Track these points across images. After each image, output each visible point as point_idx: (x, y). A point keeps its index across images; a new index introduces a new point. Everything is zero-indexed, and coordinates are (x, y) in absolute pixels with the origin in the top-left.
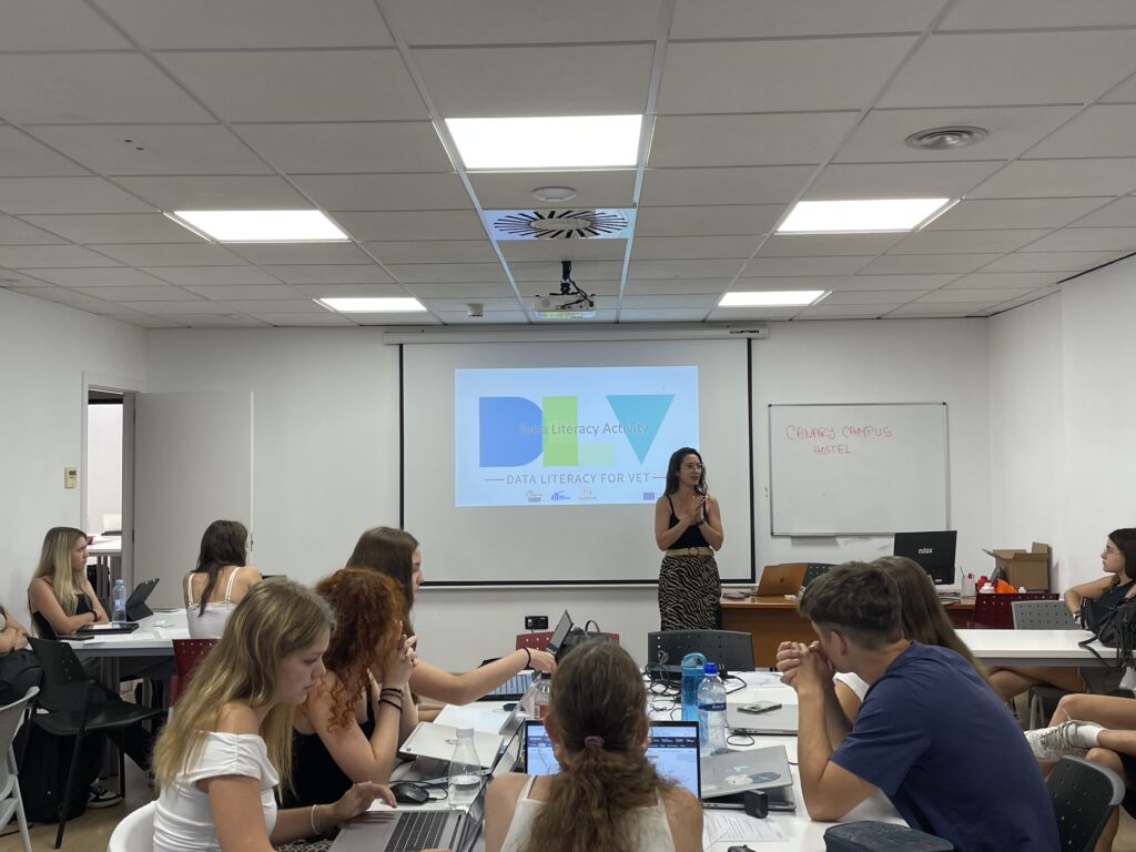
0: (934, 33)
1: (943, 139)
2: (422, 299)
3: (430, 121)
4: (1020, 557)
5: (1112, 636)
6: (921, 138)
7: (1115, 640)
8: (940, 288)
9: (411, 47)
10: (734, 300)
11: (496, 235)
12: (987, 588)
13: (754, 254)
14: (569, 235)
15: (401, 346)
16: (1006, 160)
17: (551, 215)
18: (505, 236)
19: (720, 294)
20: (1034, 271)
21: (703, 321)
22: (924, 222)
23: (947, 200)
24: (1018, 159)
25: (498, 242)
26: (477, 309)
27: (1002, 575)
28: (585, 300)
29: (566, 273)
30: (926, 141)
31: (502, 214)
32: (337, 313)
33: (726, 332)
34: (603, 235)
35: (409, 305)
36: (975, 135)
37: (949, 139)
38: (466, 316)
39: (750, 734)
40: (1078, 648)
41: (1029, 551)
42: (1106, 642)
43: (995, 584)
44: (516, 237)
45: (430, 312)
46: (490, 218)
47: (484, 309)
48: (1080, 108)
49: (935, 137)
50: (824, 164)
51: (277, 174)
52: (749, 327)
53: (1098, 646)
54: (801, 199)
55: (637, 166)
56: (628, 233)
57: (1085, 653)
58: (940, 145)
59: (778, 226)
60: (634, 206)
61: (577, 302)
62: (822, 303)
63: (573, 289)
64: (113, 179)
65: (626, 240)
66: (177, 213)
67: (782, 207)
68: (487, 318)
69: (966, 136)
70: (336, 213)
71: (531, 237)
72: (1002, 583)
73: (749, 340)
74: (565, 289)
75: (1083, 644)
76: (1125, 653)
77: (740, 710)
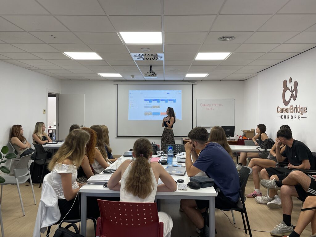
0: (220, 15)
1: (226, 39)
2: (121, 74)
3: (116, 32)
4: (248, 132)
5: (263, 147)
6: (221, 38)
7: (264, 147)
8: (233, 73)
9: (110, 15)
10: (189, 76)
11: (135, 59)
12: (241, 138)
13: (191, 64)
14: (150, 59)
15: (117, 85)
16: (240, 44)
17: (146, 55)
18: (137, 59)
19: (185, 74)
20: (252, 70)
21: (183, 80)
22: (226, 58)
23: (230, 53)
24: (243, 44)
25: (135, 61)
26: (133, 77)
27: (244, 135)
28: (155, 74)
29: (151, 68)
30: (222, 39)
31: (135, 54)
32: (103, 77)
33: (188, 83)
34: (158, 60)
35: (118, 75)
36: (233, 38)
37: (227, 39)
38: (131, 78)
39: (182, 163)
40: (256, 149)
41: (251, 130)
42: (262, 148)
43: (243, 137)
44: (139, 60)
45: (123, 77)
46: (133, 55)
47: (135, 76)
48: (253, 32)
49: (224, 38)
50: (202, 44)
51: (85, 44)
52: (193, 82)
53: (260, 149)
54: (199, 52)
55: (162, 44)
56: (163, 59)
57: (257, 150)
58: (225, 40)
59: (195, 58)
60: (163, 53)
61: (153, 74)
62: (208, 77)
63: (152, 72)
64: (50, 44)
65: (163, 61)
66: (64, 52)
67: (195, 54)
68: (135, 79)
69: (231, 38)
70: (99, 53)
71: (142, 60)
72: (244, 137)
73: (193, 85)
74: (150, 72)
75: (257, 148)
76: (266, 150)
77: (181, 158)
